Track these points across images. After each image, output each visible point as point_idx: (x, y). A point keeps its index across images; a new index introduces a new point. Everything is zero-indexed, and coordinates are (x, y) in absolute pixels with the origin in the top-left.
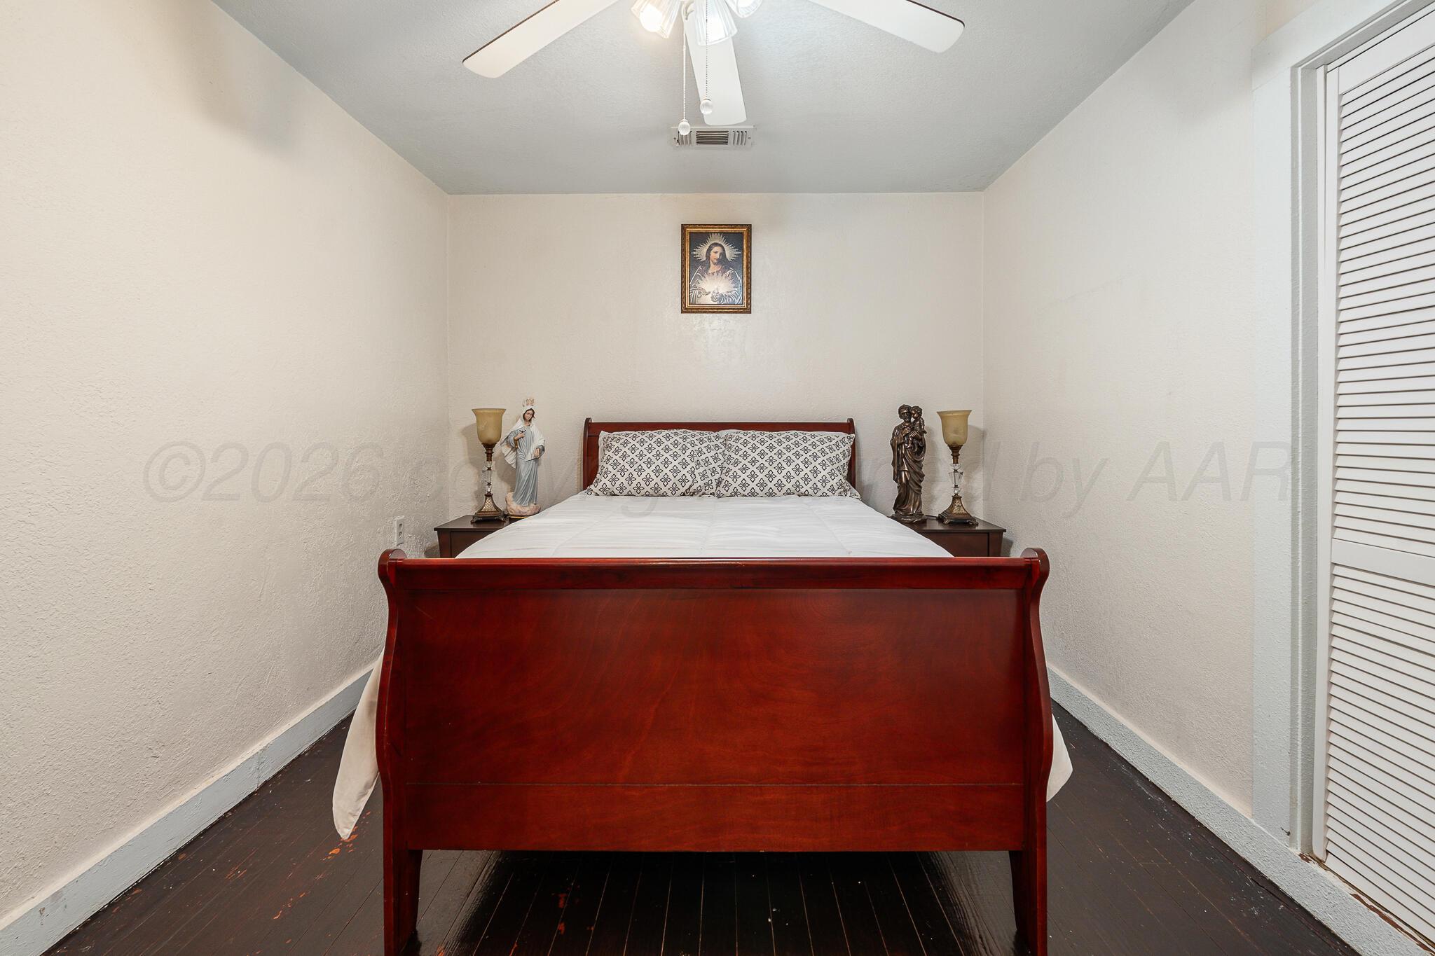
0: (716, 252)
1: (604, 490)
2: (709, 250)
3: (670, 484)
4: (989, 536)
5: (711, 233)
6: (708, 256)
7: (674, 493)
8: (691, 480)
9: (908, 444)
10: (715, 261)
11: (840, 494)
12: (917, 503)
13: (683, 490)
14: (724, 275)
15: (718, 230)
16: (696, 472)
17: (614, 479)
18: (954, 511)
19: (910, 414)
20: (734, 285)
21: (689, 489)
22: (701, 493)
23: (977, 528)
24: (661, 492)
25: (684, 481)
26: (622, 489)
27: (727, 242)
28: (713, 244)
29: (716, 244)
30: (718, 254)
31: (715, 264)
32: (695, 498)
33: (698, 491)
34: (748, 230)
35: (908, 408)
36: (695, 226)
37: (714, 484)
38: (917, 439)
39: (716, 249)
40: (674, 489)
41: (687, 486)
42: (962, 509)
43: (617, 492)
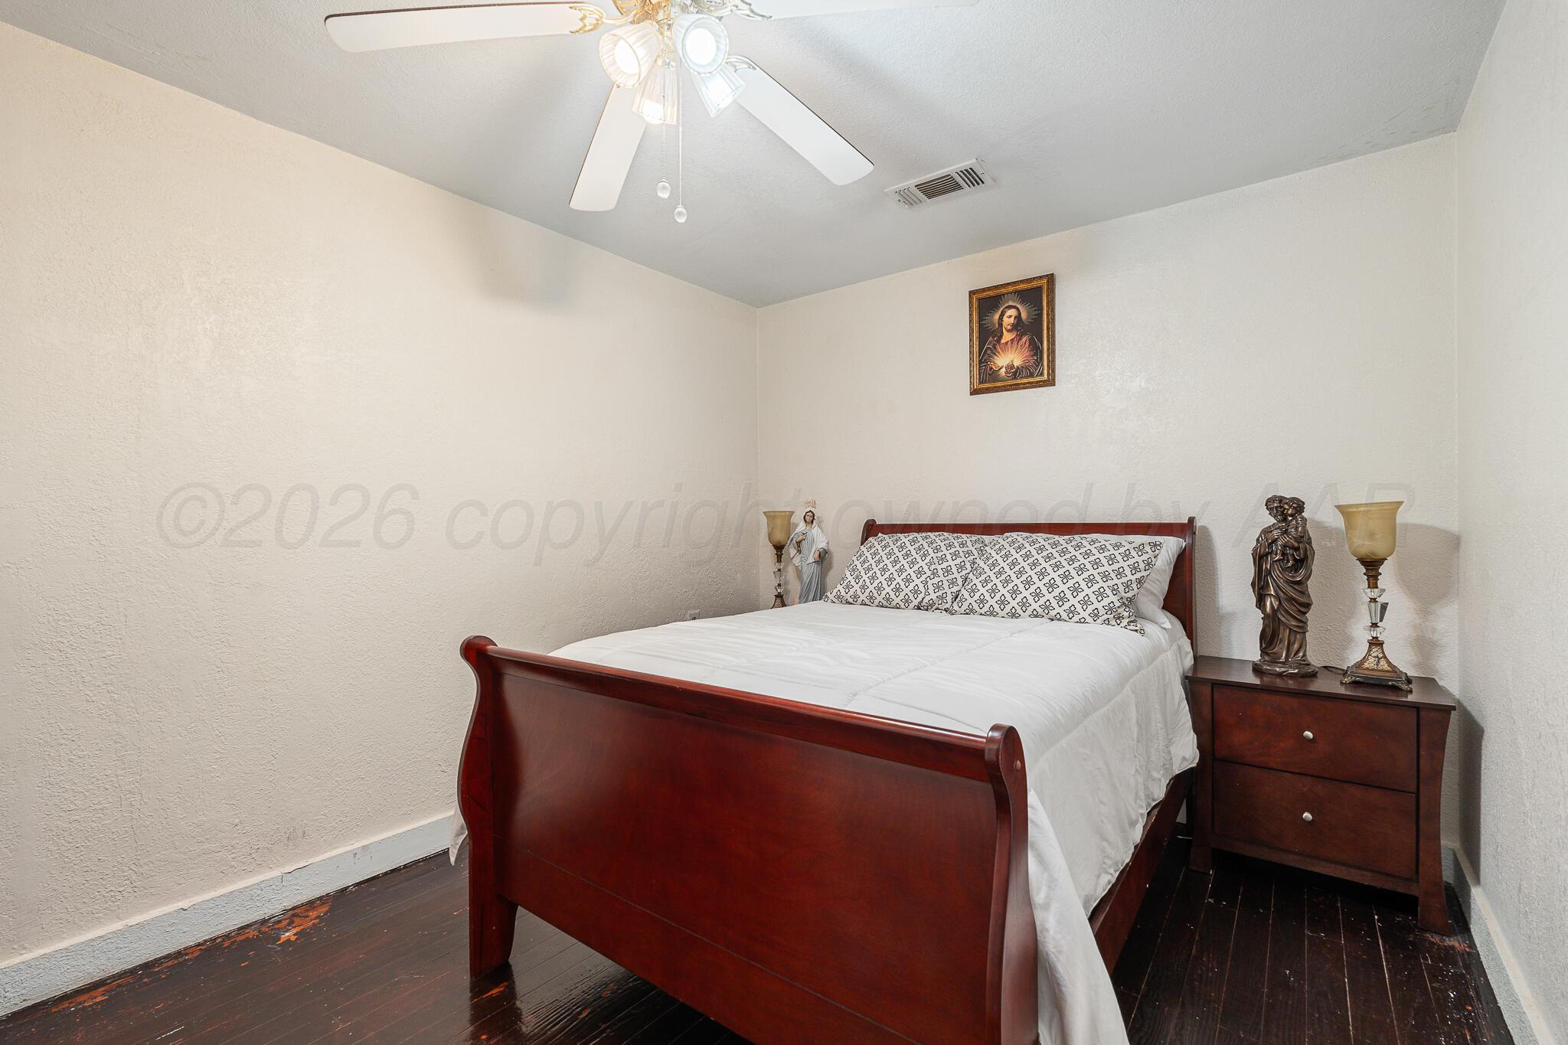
0: (1011, 316)
1: (839, 597)
2: (1002, 314)
3: (902, 595)
4: (1418, 715)
5: (1003, 295)
6: (1001, 325)
7: (907, 605)
8: (923, 591)
9: (1276, 555)
10: (1009, 327)
11: (1107, 622)
12: (1296, 646)
13: (916, 602)
14: (1020, 343)
15: (1011, 289)
16: (930, 583)
17: (848, 587)
18: (1366, 665)
19: (1286, 509)
20: (1032, 353)
21: (922, 602)
22: (934, 608)
23: (1411, 698)
24: (894, 603)
25: (916, 592)
26: (855, 597)
27: (1022, 302)
28: (1006, 308)
29: (1010, 307)
30: (1013, 318)
31: (1008, 331)
32: (930, 612)
33: (932, 606)
34: (1048, 281)
35: (1281, 499)
36: (984, 290)
37: (949, 598)
38: (1290, 548)
39: (1012, 312)
40: (907, 601)
41: (919, 599)
42: (1383, 662)
43: (851, 600)
